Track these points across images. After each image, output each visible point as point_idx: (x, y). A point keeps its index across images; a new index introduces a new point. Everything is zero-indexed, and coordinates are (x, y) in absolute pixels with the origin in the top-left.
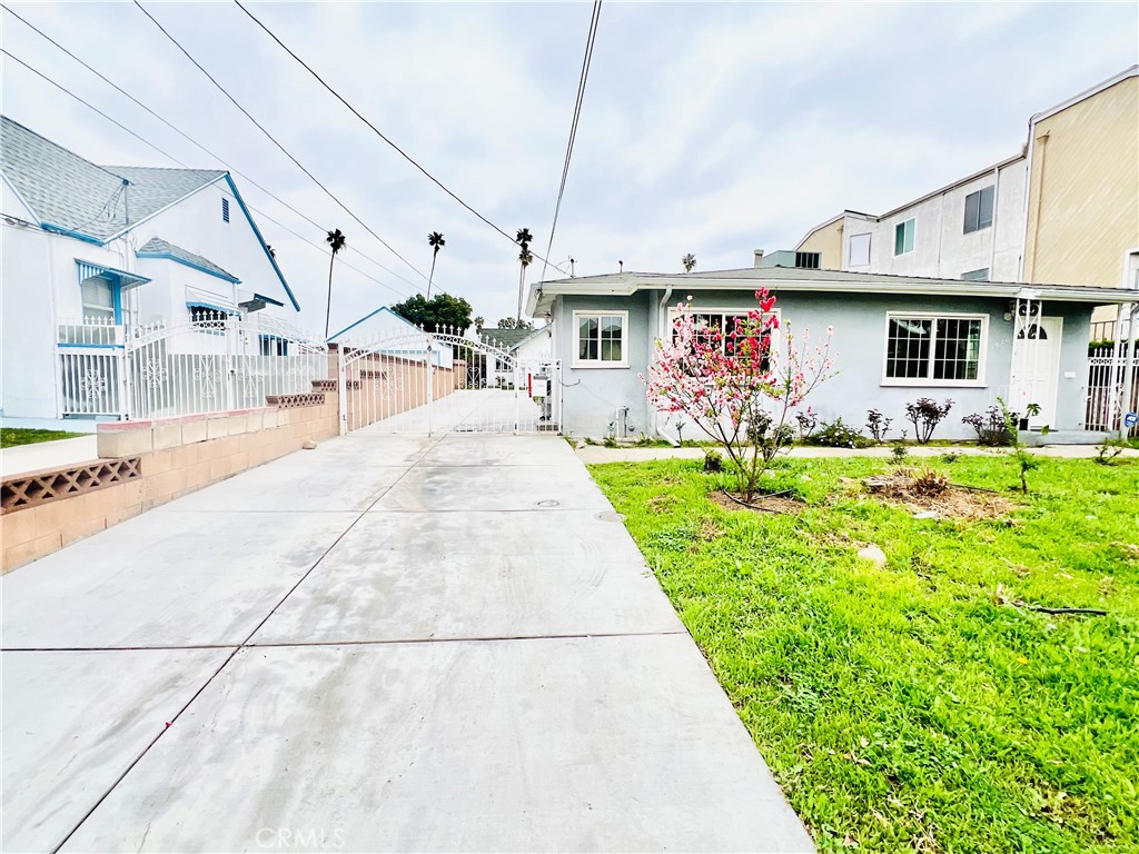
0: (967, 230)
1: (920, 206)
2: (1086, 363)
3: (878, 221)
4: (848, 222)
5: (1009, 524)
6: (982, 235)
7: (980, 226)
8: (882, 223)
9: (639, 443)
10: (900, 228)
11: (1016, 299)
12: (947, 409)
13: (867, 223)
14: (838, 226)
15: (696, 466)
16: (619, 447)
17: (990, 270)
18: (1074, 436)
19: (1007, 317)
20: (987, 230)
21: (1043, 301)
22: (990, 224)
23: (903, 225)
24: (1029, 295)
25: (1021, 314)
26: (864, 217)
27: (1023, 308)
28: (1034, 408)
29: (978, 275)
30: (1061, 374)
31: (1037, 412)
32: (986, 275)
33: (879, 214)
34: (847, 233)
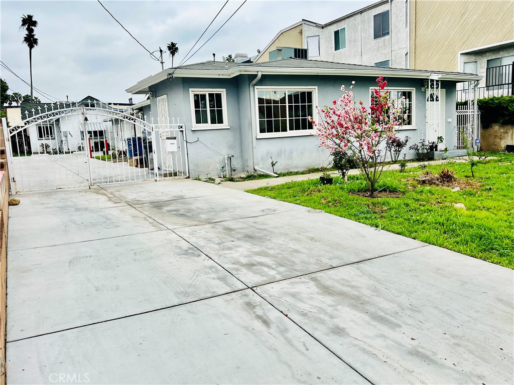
0: (375, 37)
1: (347, 20)
2: (455, 114)
3: (323, 28)
4: (305, 28)
5: (490, 189)
6: (384, 40)
7: (384, 35)
8: (325, 29)
9: (246, 178)
10: (337, 33)
11: (428, 79)
12: (406, 142)
13: (316, 29)
14: (298, 30)
15: (315, 184)
16: (237, 181)
17: (390, 61)
18: (456, 152)
19: (423, 89)
20: (387, 37)
21: (441, 80)
22: (388, 33)
23: (338, 31)
24: (435, 77)
25: (431, 88)
26: (314, 25)
27: (432, 85)
28: (440, 138)
29: (383, 64)
30: (446, 120)
31: (442, 141)
32: (388, 64)
33: (323, 23)
34: (305, 34)
